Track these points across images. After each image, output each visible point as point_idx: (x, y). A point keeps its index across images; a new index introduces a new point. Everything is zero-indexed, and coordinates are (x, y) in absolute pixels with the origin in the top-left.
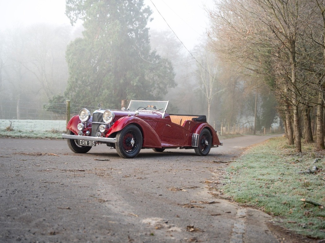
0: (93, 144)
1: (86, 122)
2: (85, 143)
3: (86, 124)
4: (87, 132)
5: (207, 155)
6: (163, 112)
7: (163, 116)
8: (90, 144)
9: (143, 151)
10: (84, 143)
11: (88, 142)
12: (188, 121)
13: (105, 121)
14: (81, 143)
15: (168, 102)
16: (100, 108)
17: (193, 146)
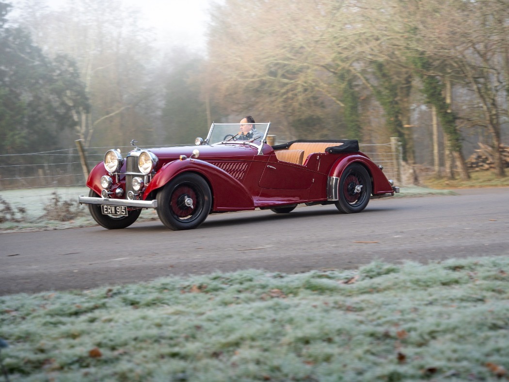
0: (123, 212)
1: (116, 173)
2: (111, 211)
3: (117, 176)
4: (118, 191)
5: (362, 210)
6: (259, 145)
7: (259, 151)
8: (118, 212)
9: (210, 218)
10: (109, 210)
11: (115, 207)
12: (314, 156)
13: (141, 169)
14: (106, 211)
15: (269, 124)
16: (135, 148)
17: (330, 200)
